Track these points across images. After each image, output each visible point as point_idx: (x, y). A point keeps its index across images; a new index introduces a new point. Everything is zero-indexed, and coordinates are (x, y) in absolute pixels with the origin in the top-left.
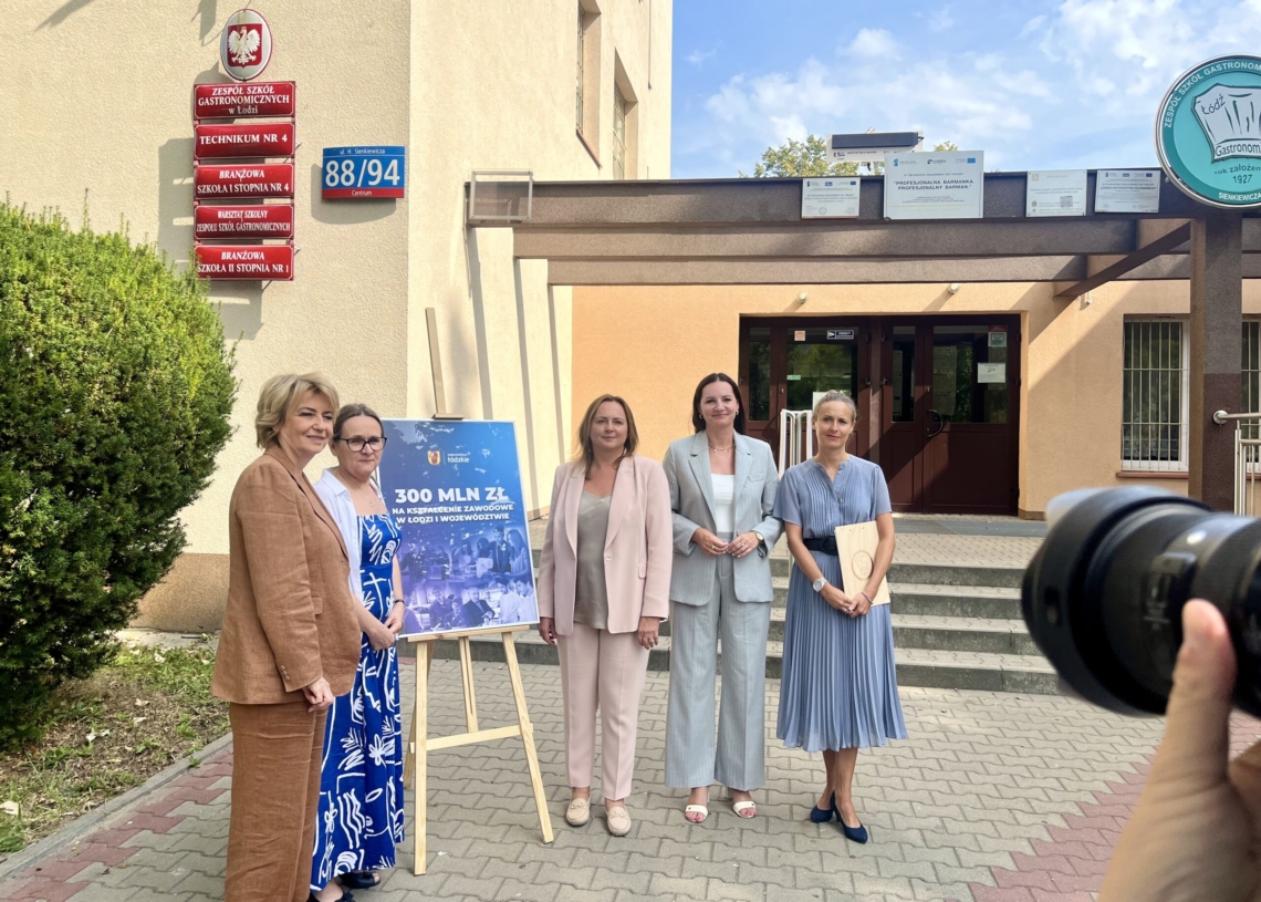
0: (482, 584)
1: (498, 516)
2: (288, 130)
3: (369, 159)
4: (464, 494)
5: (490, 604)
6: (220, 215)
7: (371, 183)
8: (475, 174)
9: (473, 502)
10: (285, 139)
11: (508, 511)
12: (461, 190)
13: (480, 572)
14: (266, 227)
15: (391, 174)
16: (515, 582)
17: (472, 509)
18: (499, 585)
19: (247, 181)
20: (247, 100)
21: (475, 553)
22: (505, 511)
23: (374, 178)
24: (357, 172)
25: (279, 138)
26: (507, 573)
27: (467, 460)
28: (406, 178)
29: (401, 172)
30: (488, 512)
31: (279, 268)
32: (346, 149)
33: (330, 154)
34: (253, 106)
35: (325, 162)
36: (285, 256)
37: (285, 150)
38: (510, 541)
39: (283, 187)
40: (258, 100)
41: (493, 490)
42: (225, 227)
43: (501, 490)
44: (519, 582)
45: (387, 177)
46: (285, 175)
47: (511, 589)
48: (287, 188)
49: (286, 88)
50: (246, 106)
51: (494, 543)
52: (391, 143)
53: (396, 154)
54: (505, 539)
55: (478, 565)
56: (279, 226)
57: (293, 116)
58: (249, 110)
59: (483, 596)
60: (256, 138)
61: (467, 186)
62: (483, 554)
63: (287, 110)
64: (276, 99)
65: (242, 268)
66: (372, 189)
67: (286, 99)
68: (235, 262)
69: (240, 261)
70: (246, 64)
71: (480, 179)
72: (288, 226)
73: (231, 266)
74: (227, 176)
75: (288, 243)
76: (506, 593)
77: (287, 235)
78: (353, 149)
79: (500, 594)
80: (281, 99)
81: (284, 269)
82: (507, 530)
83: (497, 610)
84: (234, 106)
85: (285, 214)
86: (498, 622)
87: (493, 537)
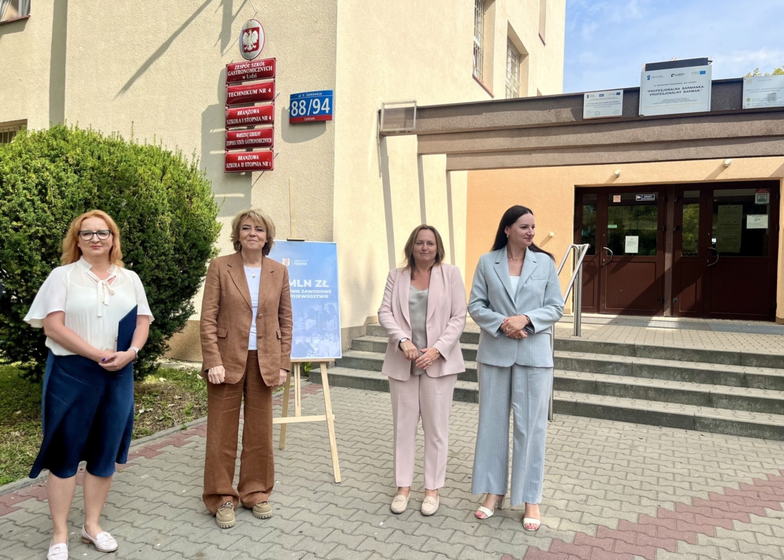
0: (308, 334)
1: (321, 297)
2: (272, 86)
3: (313, 99)
4: (302, 283)
5: (312, 346)
6: (238, 135)
7: (314, 113)
8: (384, 104)
9: (307, 288)
10: (270, 91)
11: (328, 294)
12: (376, 115)
13: (307, 327)
14: (260, 141)
15: (325, 107)
16: (329, 334)
17: (306, 291)
18: (319, 335)
19: (251, 116)
20: (251, 71)
21: (306, 316)
22: (326, 294)
23: (316, 109)
24: (307, 107)
25: (267, 91)
26: (325, 329)
27: (306, 264)
28: (333, 108)
29: (331, 106)
30: (316, 294)
31: (266, 164)
32: (302, 94)
33: (294, 97)
34: (254, 73)
35: (291, 102)
36: (268, 157)
37: (269, 97)
38: (328, 311)
39: (268, 118)
40: (257, 70)
41: (320, 281)
42: (240, 142)
43: (325, 282)
44: (331, 334)
45: (323, 109)
46: (269, 111)
47: (326, 338)
48: (270, 118)
49: (271, 62)
50: (250, 74)
51: (318, 311)
52: (326, 89)
53: (327, 95)
54: (325, 309)
55: (307, 324)
56: (266, 140)
57: (274, 78)
58: (252, 76)
59: (308, 340)
60: (255, 92)
61: (380, 112)
62: (311, 317)
63: (270, 74)
64: (265, 69)
65: (248, 164)
66: (314, 116)
67: (271, 68)
68: (244, 161)
69: (247, 161)
70: (251, 51)
71: (387, 107)
72: (271, 140)
73: (242, 164)
74: (241, 114)
75: (271, 149)
76: (323, 339)
77: (270, 145)
78: (305, 94)
79: (319, 340)
80: (268, 68)
81: (269, 164)
82: (326, 305)
83: (316, 349)
84: (245, 74)
85: (269, 133)
86: (315, 356)
87: (317, 308)
